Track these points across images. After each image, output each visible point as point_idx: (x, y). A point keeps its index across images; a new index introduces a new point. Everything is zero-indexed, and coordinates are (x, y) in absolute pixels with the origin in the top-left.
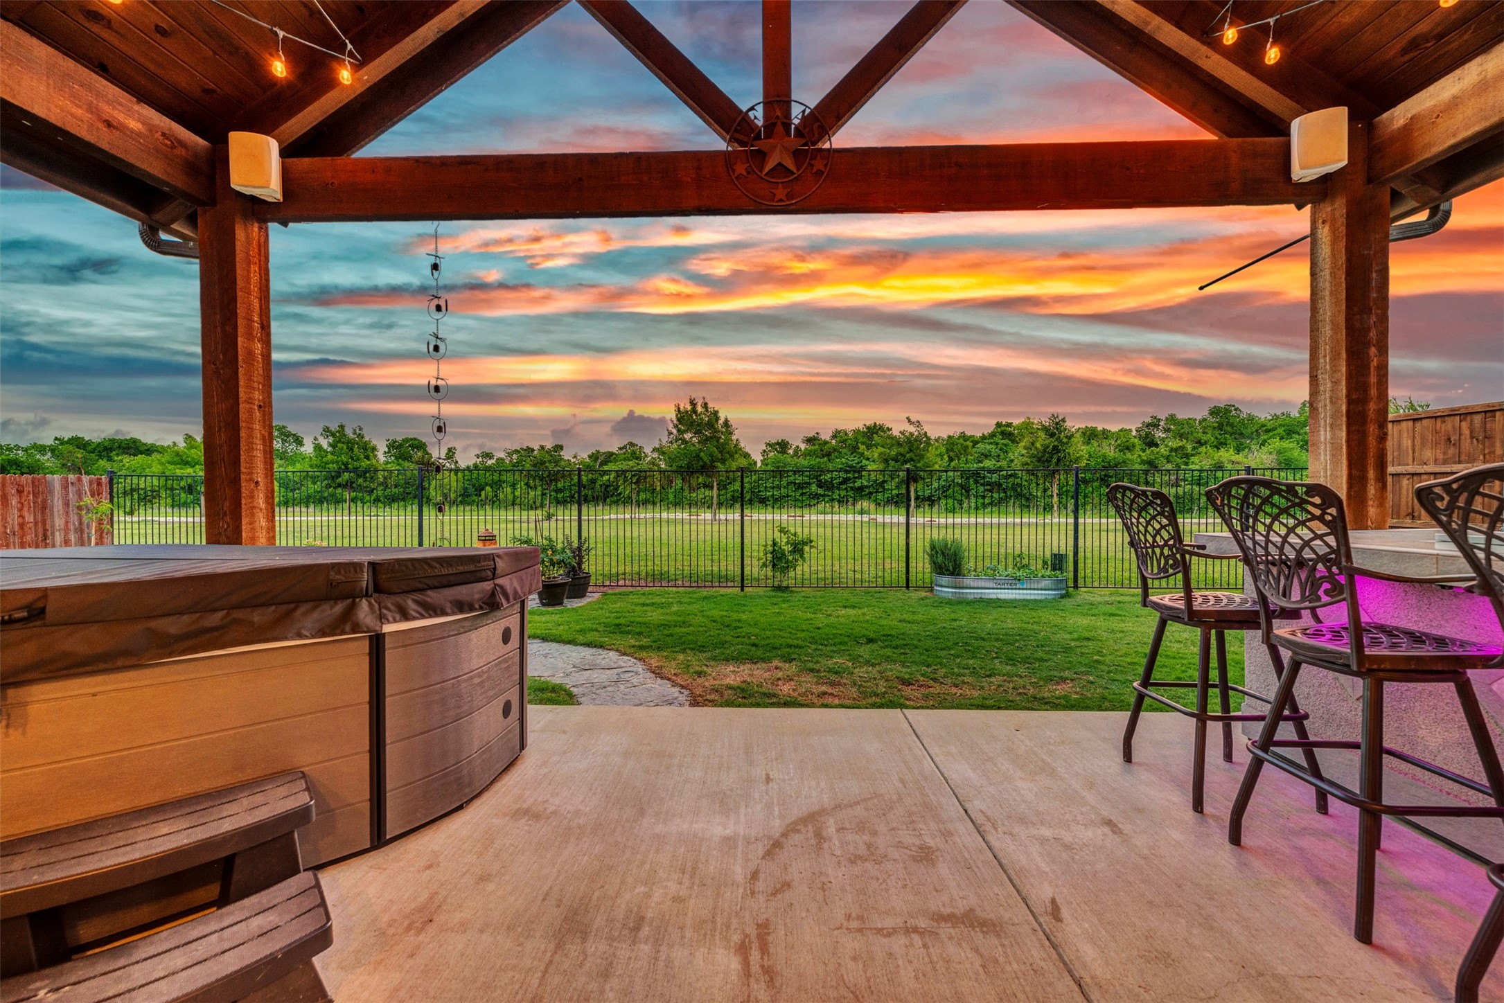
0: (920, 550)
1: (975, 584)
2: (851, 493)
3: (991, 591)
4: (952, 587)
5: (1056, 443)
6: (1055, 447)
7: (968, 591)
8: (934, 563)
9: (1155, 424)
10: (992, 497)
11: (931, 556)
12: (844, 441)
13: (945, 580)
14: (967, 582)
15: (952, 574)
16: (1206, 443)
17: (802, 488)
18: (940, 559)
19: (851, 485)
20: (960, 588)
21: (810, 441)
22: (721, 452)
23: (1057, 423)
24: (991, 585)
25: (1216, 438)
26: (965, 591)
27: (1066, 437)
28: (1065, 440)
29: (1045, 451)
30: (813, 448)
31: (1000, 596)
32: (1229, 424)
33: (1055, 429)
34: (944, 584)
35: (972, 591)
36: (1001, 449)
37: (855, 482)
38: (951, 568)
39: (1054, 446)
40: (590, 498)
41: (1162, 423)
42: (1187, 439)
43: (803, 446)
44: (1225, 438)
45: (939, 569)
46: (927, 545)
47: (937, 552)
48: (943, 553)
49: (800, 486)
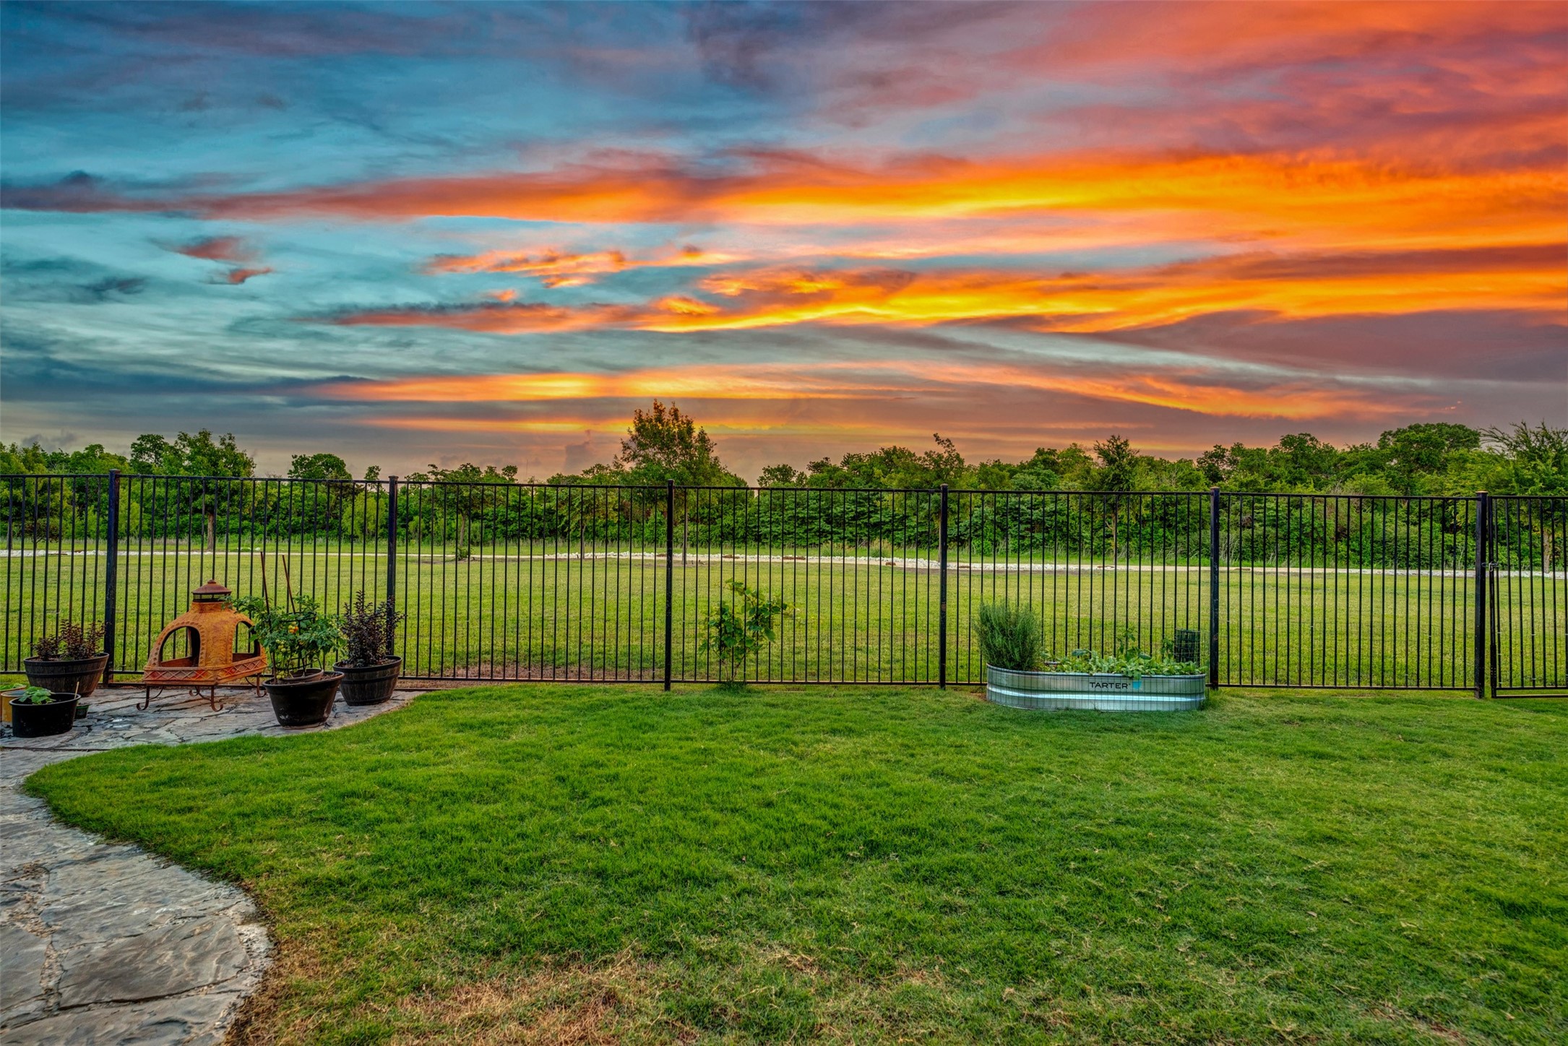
0: (964, 622)
1: (1059, 684)
2: (865, 531)
3: (1085, 697)
4: (1018, 689)
5: (1117, 472)
6: (1116, 477)
7: (1047, 696)
8: (988, 646)
9: (1219, 455)
10: (1032, 537)
11: (983, 635)
12: (857, 468)
13: (1005, 676)
14: (1044, 681)
15: (1019, 667)
16: (1279, 477)
17: (807, 524)
18: (999, 640)
19: (866, 521)
20: (1032, 691)
21: (817, 467)
22: (694, 475)
23: (1118, 447)
24: (1087, 687)
25: (1290, 472)
26: (1041, 696)
27: (1129, 463)
28: (1128, 468)
29: (1103, 482)
30: (821, 475)
31: (1100, 707)
32: (1303, 456)
33: (1115, 454)
34: (1004, 683)
35: (1053, 696)
36: (1042, 481)
37: (870, 517)
38: (1017, 657)
39: (1115, 475)
40: (546, 532)
41: (1227, 454)
42: (1258, 472)
43: (808, 473)
44: (1300, 473)
45: (999, 658)
46: (976, 616)
47: (992, 628)
48: (1003, 631)
49: (804, 521)
